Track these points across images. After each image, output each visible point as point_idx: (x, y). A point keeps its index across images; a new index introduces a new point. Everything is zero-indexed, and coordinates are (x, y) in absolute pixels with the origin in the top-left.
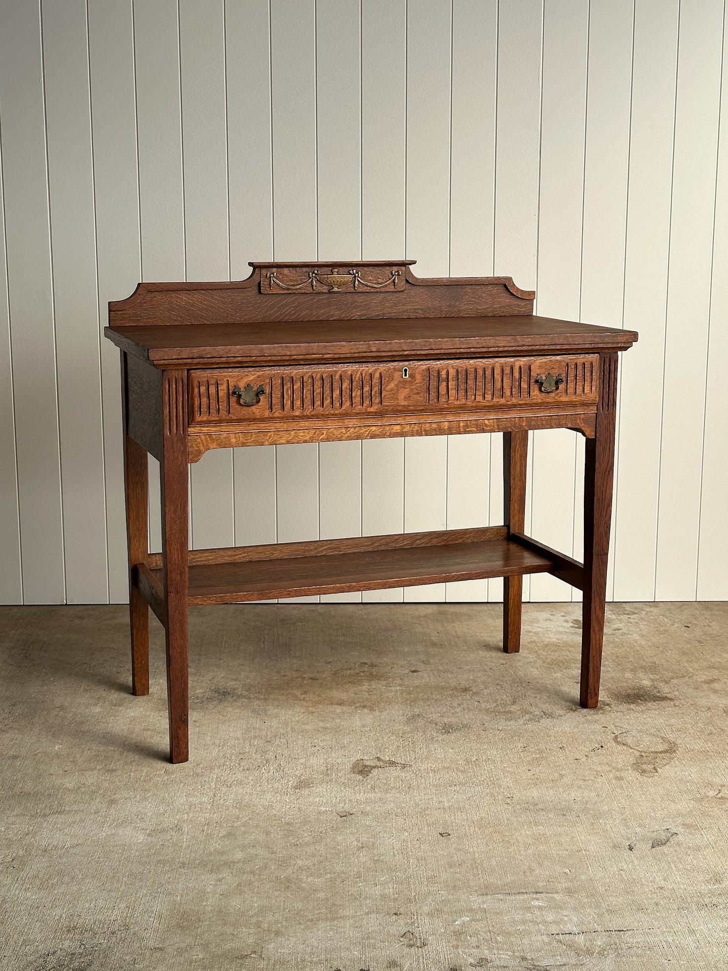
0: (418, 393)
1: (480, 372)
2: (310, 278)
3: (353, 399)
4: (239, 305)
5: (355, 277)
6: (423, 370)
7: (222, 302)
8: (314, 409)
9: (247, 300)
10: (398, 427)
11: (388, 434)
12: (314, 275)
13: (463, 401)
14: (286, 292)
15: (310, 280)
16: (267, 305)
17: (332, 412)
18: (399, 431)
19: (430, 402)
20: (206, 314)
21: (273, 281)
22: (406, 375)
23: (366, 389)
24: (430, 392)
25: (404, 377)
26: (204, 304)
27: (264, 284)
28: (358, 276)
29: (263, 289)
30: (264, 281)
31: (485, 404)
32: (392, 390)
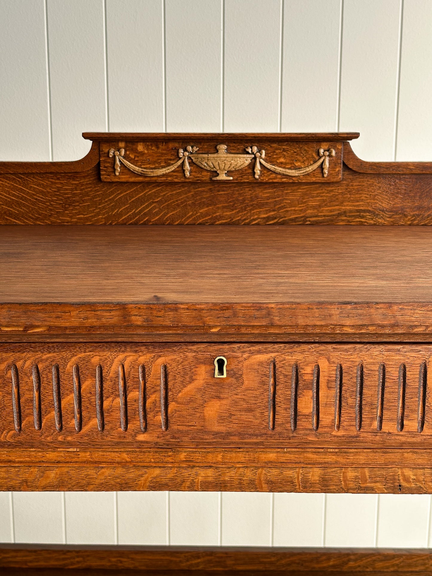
0: (250, 410)
1: (394, 373)
2: (180, 158)
3: (105, 414)
4: (68, 198)
5: (255, 158)
6: (261, 364)
7: (42, 192)
8: (20, 430)
9: (81, 190)
10: (210, 472)
11: (188, 484)
12: (187, 154)
13: (354, 431)
14: (141, 179)
15: (180, 162)
16: (113, 199)
17: (60, 438)
18: (210, 479)
19: (278, 429)
20: (18, 211)
21: (120, 161)
22: (221, 371)
23: (135, 395)
24: (277, 408)
25: (217, 375)
26: (14, 195)
27: (105, 167)
28: (261, 157)
29: (103, 175)
30: (105, 162)
31: (403, 439)
32: (191, 401)
